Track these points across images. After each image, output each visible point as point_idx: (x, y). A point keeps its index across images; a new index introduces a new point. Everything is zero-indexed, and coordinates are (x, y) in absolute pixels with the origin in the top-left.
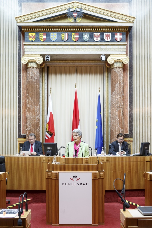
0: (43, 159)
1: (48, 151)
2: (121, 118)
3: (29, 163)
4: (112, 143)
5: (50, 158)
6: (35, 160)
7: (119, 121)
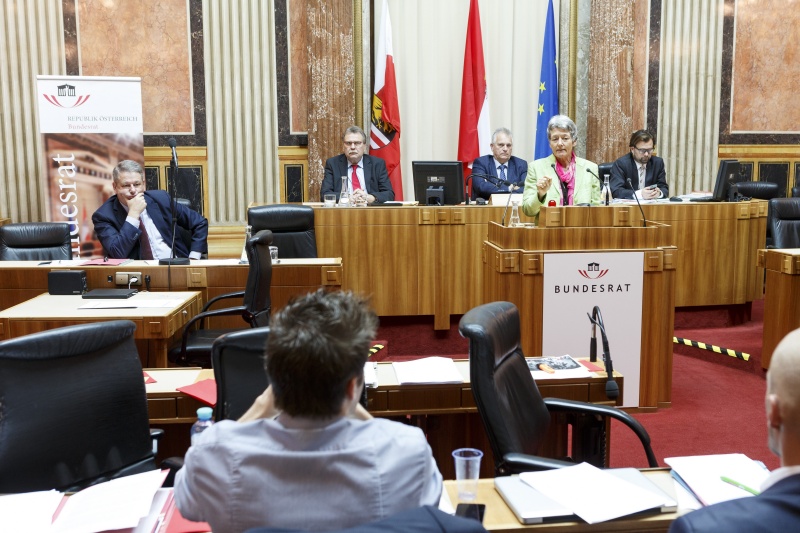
0: (422, 215)
1: (430, 189)
2: (627, 80)
3: (376, 230)
4: (618, 161)
5: (446, 210)
6: (395, 219)
7: (621, 89)
